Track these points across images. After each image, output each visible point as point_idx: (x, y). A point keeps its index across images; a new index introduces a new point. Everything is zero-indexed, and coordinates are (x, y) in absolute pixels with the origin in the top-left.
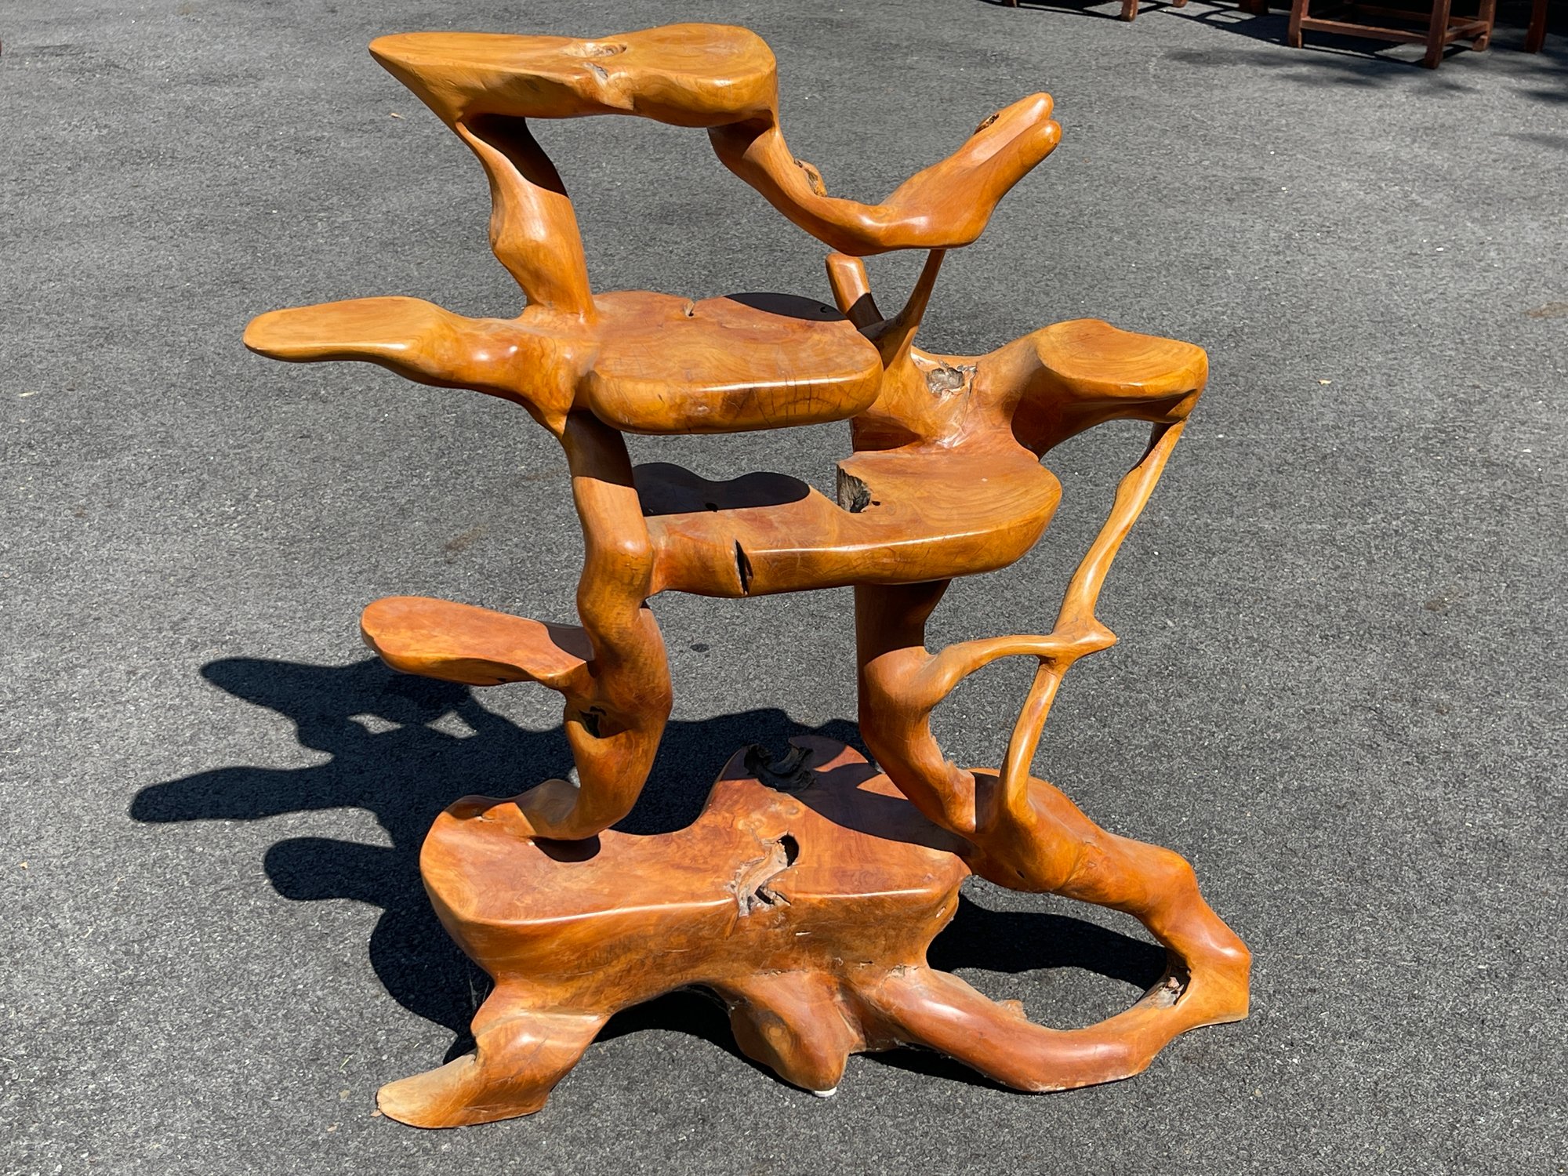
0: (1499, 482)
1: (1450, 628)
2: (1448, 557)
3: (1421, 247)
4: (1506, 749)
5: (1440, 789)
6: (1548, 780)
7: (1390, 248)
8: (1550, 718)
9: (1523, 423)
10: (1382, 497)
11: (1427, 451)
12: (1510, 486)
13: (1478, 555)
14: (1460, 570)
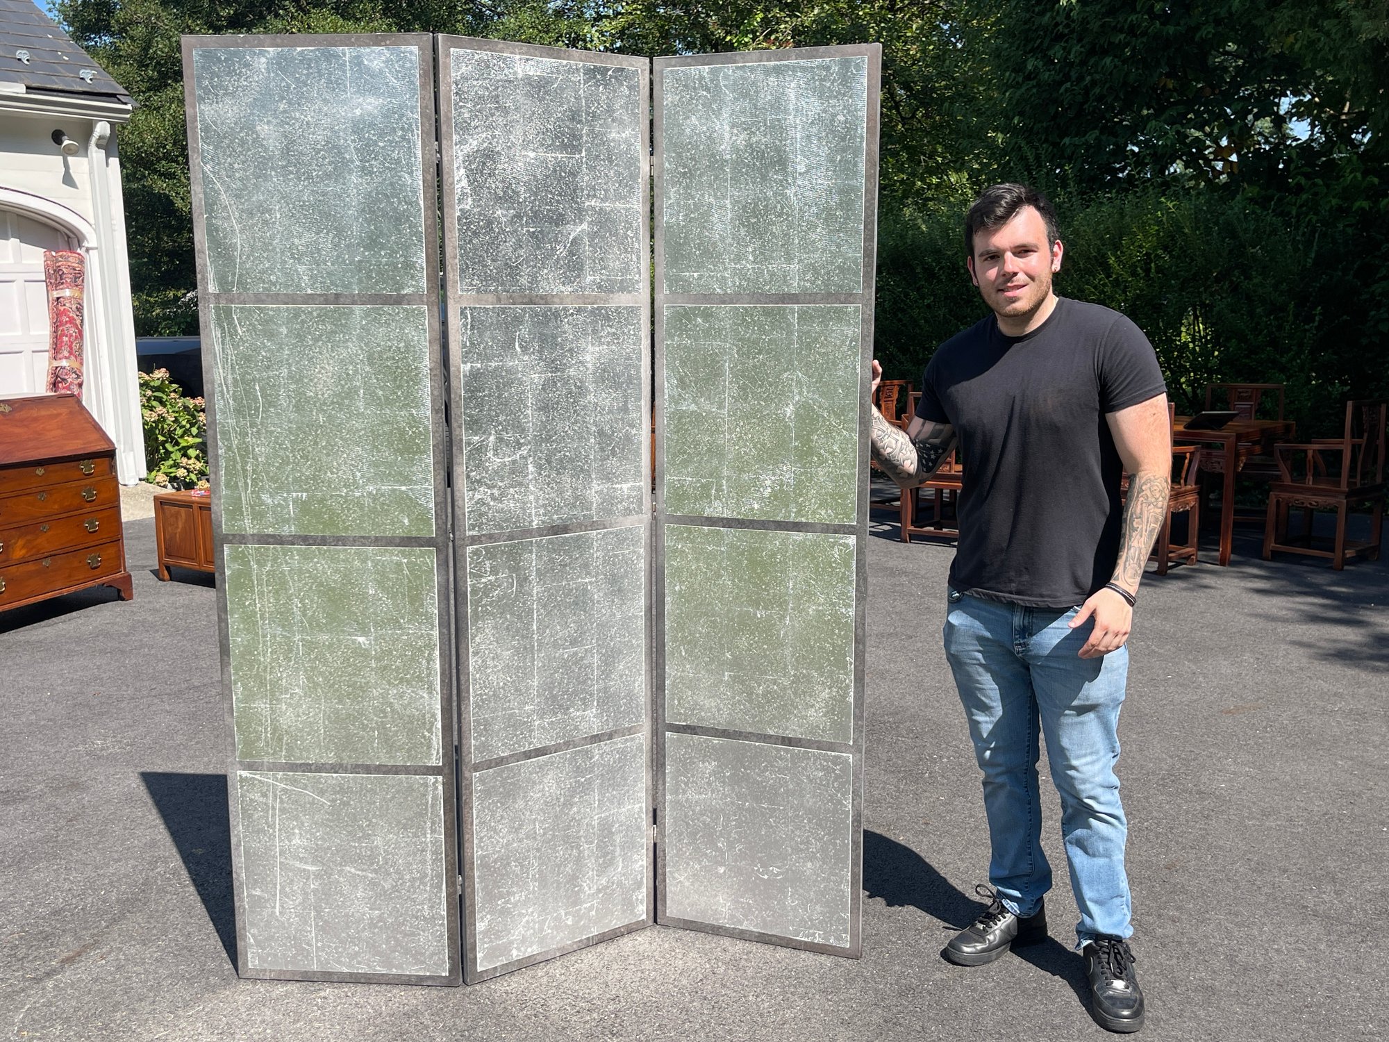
0: (1207, 802)
1: (1178, 878)
2: (1177, 842)
3: (1158, 676)
4: (1212, 941)
5: (1174, 961)
6: (1237, 956)
7: (1140, 677)
8: (1237, 924)
9: (1220, 771)
10: (1138, 810)
11: (1164, 786)
12: (1212, 804)
13: (1194, 840)
14: (1184, 848)
